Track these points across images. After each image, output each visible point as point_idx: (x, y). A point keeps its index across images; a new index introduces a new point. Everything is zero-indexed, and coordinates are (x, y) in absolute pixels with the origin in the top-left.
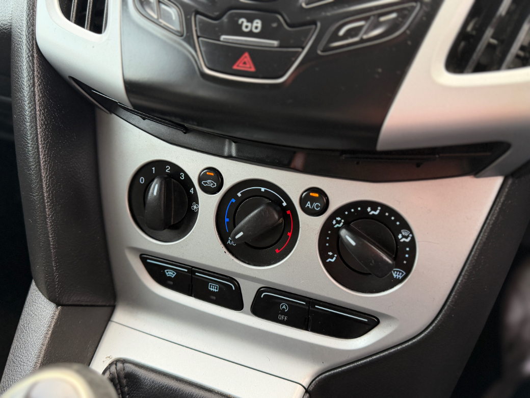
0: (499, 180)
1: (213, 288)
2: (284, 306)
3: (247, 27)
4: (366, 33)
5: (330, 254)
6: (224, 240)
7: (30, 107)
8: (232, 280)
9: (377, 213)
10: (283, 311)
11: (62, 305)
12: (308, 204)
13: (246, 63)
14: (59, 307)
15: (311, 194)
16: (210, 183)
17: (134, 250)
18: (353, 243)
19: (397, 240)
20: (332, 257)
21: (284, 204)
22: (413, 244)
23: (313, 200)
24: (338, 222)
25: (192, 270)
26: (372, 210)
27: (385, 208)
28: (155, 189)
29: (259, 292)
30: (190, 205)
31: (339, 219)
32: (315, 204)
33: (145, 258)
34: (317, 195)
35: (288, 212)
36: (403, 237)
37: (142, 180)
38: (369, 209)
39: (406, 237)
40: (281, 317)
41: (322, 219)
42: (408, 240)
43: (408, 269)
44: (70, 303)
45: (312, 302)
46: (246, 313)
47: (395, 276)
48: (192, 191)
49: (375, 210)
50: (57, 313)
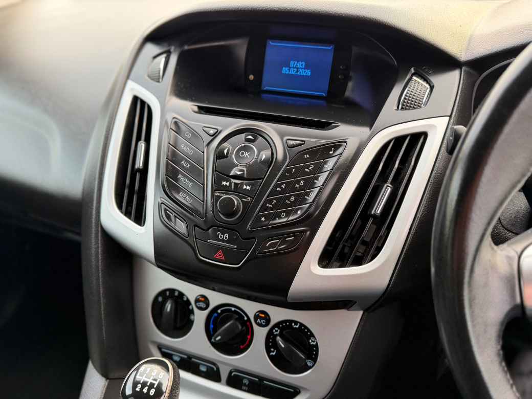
0: (361, 312)
1: (203, 369)
2: (246, 381)
3: (221, 237)
4: (279, 246)
5: (272, 350)
6: (210, 339)
7: (95, 260)
8: (214, 364)
9: (297, 327)
10: (245, 385)
11: (110, 379)
12: (259, 321)
13: (220, 255)
14: (108, 381)
15: (260, 315)
16: (202, 305)
17: (154, 343)
18: (283, 346)
19: (309, 343)
20: (273, 352)
21: (246, 318)
22: (317, 346)
23: (261, 318)
24: (276, 331)
25: (190, 357)
26: (295, 325)
27: (301, 325)
28: (169, 307)
29: (231, 372)
30: (189, 316)
31: (277, 329)
32: (262, 321)
33: (160, 347)
34: (263, 316)
35: (248, 323)
36: (312, 341)
37: (160, 299)
38: (293, 324)
39: (314, 342)
40: (244, 388)
41: (266, 329)
42: (315, 343)
43: (315, 360)
44: (115, 377)
45: (262, 379)
46: (223, 384)
47: (308, 364)
48: (190, 307)
49: (297, 325)
50: (107, 384)
